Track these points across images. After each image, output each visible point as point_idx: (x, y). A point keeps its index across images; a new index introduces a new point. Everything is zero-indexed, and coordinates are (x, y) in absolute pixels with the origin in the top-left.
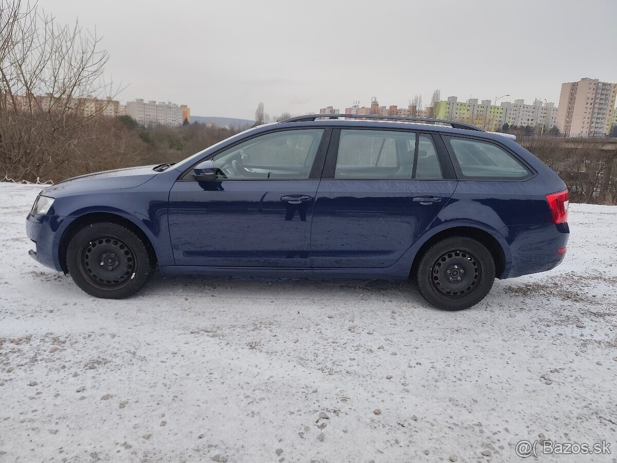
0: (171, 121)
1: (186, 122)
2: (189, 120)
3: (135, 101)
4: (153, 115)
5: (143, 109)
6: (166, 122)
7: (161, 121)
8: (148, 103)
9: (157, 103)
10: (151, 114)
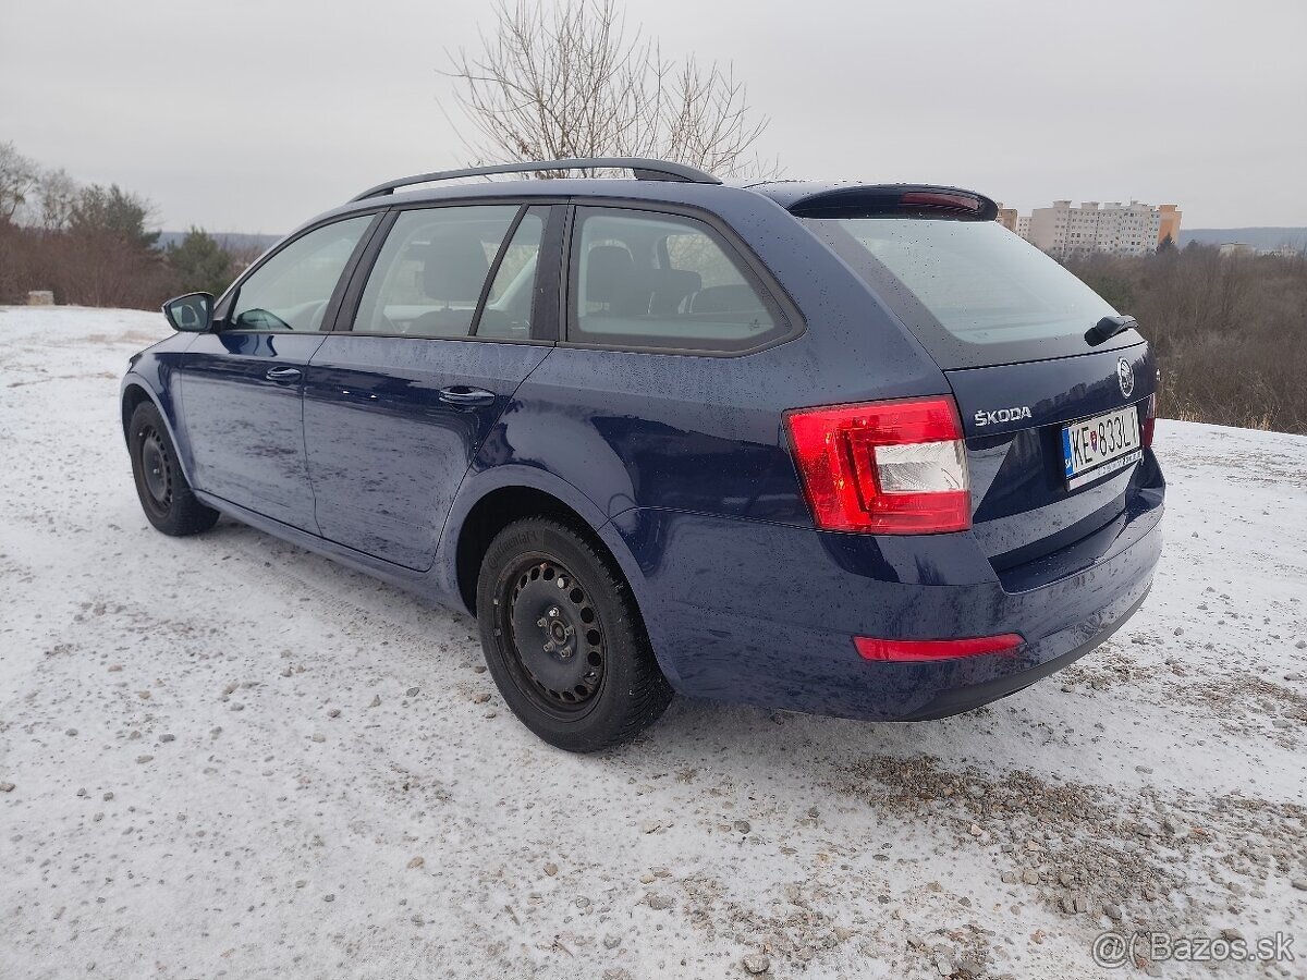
0: (1129, 246)
1: (1166, 243)
2: (1175, 239)
3: (1052, 206)
4: (1088, 234)
5: (1065, 224)
6: (1114, 248)
7: (1103, 246)
8: (1080, 207)
9: (1101, 207)
10: (1082, 232)
